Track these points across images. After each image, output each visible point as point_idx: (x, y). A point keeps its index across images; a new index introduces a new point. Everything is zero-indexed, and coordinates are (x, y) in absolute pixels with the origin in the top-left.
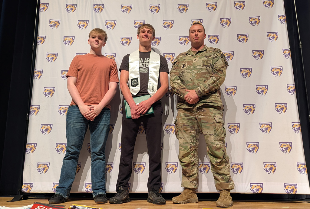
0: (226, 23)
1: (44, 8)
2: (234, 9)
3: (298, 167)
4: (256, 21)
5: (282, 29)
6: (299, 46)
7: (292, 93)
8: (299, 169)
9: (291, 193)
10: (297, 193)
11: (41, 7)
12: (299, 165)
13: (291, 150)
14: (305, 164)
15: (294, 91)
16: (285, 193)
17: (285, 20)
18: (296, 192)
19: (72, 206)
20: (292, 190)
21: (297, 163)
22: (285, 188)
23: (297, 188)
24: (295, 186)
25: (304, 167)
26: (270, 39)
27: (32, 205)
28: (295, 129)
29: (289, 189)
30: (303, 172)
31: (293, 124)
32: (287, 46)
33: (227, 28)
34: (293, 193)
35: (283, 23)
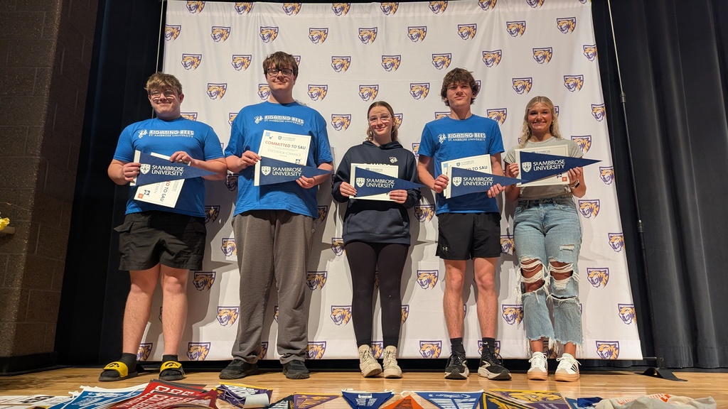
0: (493, 60)
1: (172, 34)
2: (506, 34)
3: (620, 311)
4: (545, 55)
5: (590, 69)
6: (620, 99)
7: (610, 182)
8: (622, 316)
9: (608, 358)
10: (620, 357)
11: (168, 33)
12: (621, 308)
13: (607, 281)
14: (633, 306)
15: (612, 178)
16: (599, 357)
17: (595, 54)
18: (617, 356)
19: (219, 386)
20: (610, 353)
21: (619, 305)
22: (598, 348)
23: (618, 348)
24: (616, 345)
25: (631, 311)
26: (569, 88)
27: (147, 384)
28: (614, 245)
29: (605, 351)
30: (629, 321)
31: (611, 237)
32: (599, 99)
33: (494, 68)
34: (612, 358)
35: (592, 59)
